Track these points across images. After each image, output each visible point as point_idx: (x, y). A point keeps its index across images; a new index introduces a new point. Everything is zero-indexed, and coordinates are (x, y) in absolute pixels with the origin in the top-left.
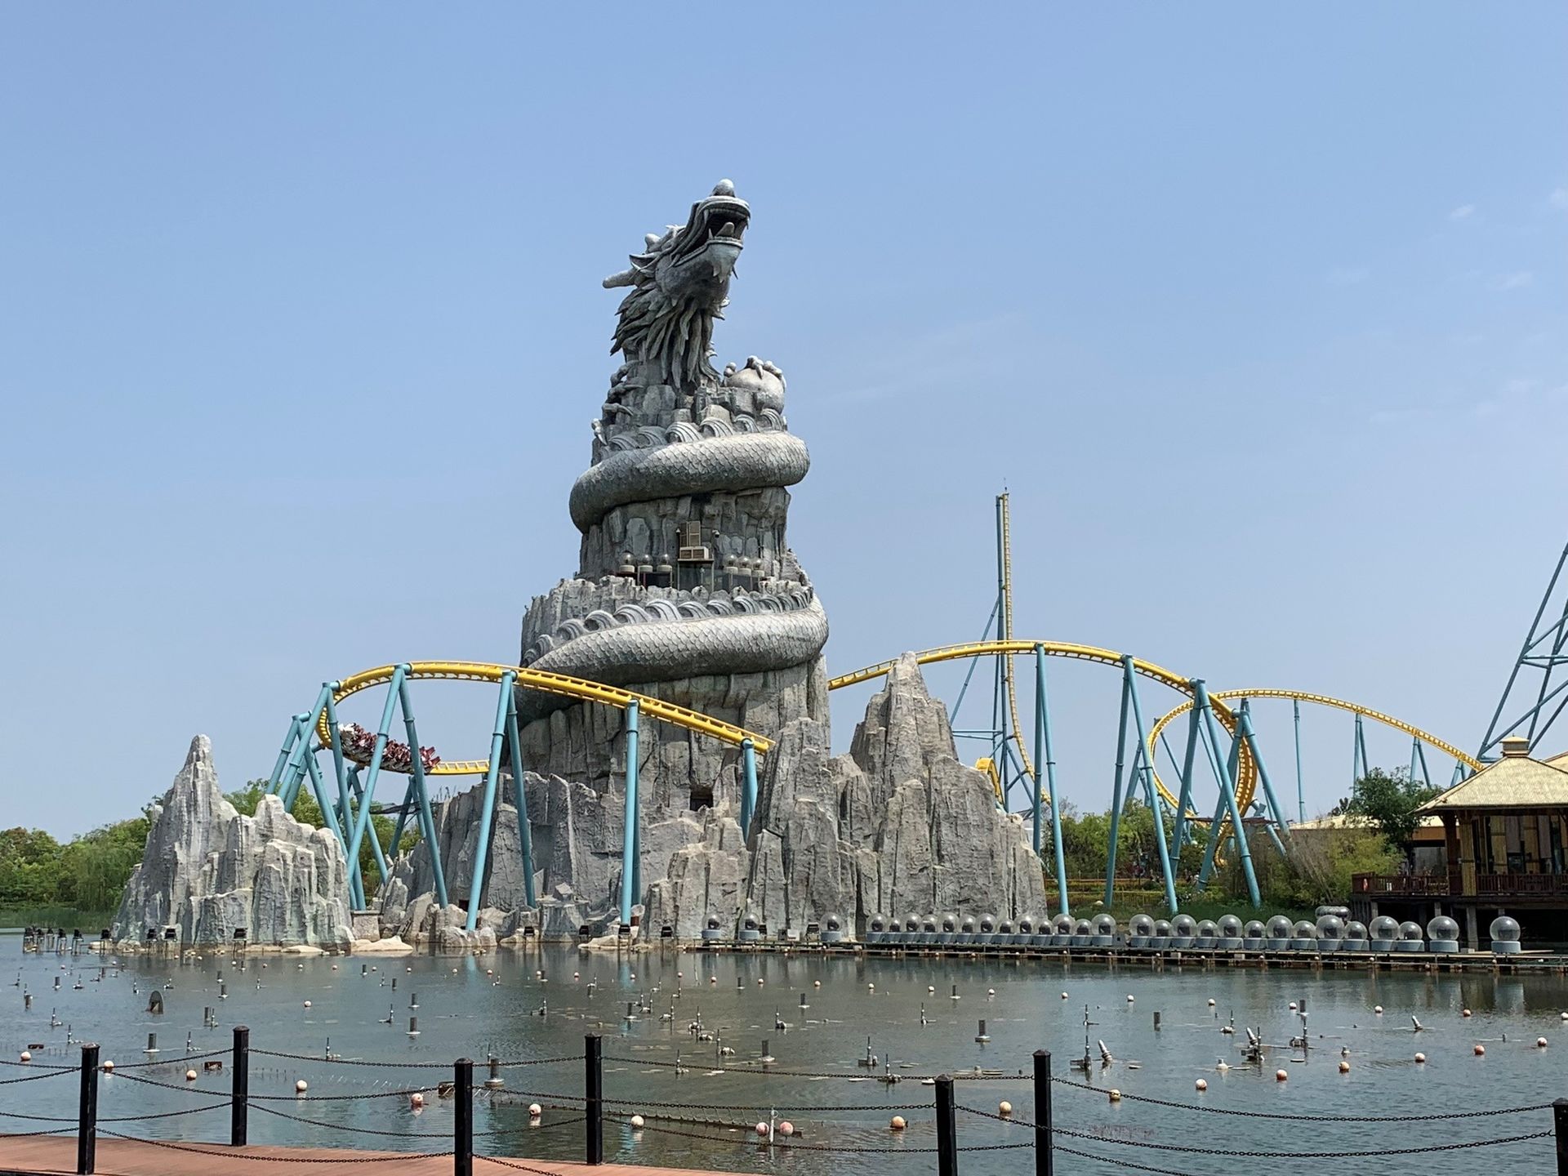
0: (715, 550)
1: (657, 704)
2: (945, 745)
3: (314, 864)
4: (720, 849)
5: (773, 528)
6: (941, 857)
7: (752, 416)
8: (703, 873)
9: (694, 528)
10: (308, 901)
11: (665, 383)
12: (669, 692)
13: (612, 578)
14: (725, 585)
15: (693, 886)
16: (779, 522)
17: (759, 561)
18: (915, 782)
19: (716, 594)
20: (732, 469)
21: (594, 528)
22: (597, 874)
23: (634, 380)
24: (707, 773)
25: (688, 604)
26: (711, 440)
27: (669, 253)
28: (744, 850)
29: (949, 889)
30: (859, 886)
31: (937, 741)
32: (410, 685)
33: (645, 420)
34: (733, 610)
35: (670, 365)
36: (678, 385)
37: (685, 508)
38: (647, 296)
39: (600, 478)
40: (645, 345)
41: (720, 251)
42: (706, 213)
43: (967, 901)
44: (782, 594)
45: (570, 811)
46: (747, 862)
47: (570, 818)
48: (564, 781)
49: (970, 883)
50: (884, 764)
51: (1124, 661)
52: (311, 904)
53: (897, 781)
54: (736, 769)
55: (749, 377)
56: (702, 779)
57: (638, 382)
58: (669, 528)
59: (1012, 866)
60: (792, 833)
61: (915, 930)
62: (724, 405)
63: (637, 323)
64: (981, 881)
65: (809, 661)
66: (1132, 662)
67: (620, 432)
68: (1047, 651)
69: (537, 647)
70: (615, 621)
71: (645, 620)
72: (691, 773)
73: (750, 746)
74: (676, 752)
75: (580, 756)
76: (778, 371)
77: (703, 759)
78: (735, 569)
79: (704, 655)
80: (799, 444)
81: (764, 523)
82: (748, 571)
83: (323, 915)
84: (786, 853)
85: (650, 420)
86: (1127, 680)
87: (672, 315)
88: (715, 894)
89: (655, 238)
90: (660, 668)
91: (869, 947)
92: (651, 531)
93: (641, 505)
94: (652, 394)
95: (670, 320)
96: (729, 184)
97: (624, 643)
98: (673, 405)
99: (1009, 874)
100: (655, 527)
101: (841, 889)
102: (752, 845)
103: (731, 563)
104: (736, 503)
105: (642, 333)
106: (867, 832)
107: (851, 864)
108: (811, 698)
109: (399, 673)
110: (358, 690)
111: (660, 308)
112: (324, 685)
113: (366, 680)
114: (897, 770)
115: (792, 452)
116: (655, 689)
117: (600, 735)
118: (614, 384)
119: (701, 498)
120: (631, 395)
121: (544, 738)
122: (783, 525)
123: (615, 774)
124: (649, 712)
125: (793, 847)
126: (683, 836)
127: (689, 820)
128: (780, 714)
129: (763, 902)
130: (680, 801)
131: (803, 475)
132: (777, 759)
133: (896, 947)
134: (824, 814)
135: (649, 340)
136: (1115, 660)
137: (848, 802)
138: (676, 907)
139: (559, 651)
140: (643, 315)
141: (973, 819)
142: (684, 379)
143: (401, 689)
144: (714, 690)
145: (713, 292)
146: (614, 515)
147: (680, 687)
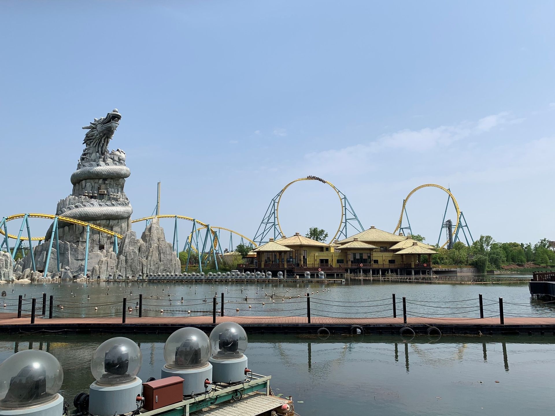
0: (107, 191)
1: (94, 226)
2: (163, 237)
3: (4, 261)
4: (111, 259)
5: (121, 187)
6: (160, 261)
7: (118, 162)
8: (106, 264)
9: (103, 186)
10: (2, 270)
11: (97, 152)
12: (95, 223)
13: (82, 196)
14: (109, 199)
15: (104, 267)
16: (122, 186)
17: (118, 195)
18: (156, 245)
19: (108, 201)
20: (113, 173)
21: (77, 184)
22: (75, 264)
23: (89, 151)
24: (103, 242)
25: (101, 203)
26: (108, 166)
27: (101, 123)
28: (116, 259)
29: (162, 267)
30: (142, 267)
31: (161, 236)
32: (29, 219)
33: (92, 160)
34: (112, 205)
35: (98, 148)
36: (100, 153)
37: (101, 181)
38: (94, 132)
39: (80, 173)
40: (92, 143)
41: (114, 124)
42: (111, 115)
43: (165, 270)
44: (123, 202)
45: (69, 250)
46: (117, 262)
47: (69, 251)
48: (68, 243)
49: (166, 266)
50: (149, 241)
51: (194, 220)
52: (3, 271)
53: (152, 245)
54: (110, 241)
55: (118, 153)
56: (102, 243)
57: (90, 151)
58: (97, 186)
59: (175, 263)
60: (128, 255)
61: (160, 276)
62: (112, 159)
63: (90, 138)
64: (169, 266)
65: (128, 218)
66: (196, 220)
67: (86, 163)
68: (178, 217)
69: (62, 211)
70: (83, 206)
71: (90, 206)
72: (99, 242)
73: (116, 236)
74: (96, 237)
75: (72, 237)
76: (124, 152)
77: (103, 239)
78: (112, 196)
79: (104, 215)
80: (128, 169)
81: (119, 186)
82: (115, 197)
83: (6, 273)
84: (126, 260)
85: (93, 161)
86: (194, 224)
87: (100, 137)
88: (109, 269)
89: (97, 119)
90: (94, 217)
91: (149, 280)
92: (92, 186)
93: (90, 180)
94: (94, 154)
95: (99, 138)
96: (117, 110)
97: (85, 211)
98: (99, 158)
99: (174, 264)
100: (93, 185)
101: (139, 268)
102: (118, 258)
103: (111, 195)
104: (113, 181)
105: (92, 140)
106: (145, 255)
107: (141, 262)
108: (128, 226)
109: (26, 216)
110: (13, 219)
111: (97, 135)
112: (3, 218)
113: (16, 217)
114: (152, 242)
115: (127, 171)
116: (92, 222)
117: (77, 232)
118: (84, 151)
119: (105, 179)
120: (88, 154)
121: (62, 232)
122: (123, 187)
123: (81, 241)
124: (92, 228)
125: (128, 259)
126: (97, 256)
127: (99, 252)
128: (121, 229)
129: (120, 271)
130: (97, 248)
131: (129, 176)
132: (125, 239)
133: (155, 280)
134: (135, 252)
135: (94, 142)
136: (192, 220)
137: (141, 249)
138: (100, 272)
139: (68, 212)
140: (92, 136)
141: (168, 253)
142: (101, 152)
143: (26, 220)
144: (106, 223)
145: (110, 133)
146: (83, 181)
147: (98, 222)
